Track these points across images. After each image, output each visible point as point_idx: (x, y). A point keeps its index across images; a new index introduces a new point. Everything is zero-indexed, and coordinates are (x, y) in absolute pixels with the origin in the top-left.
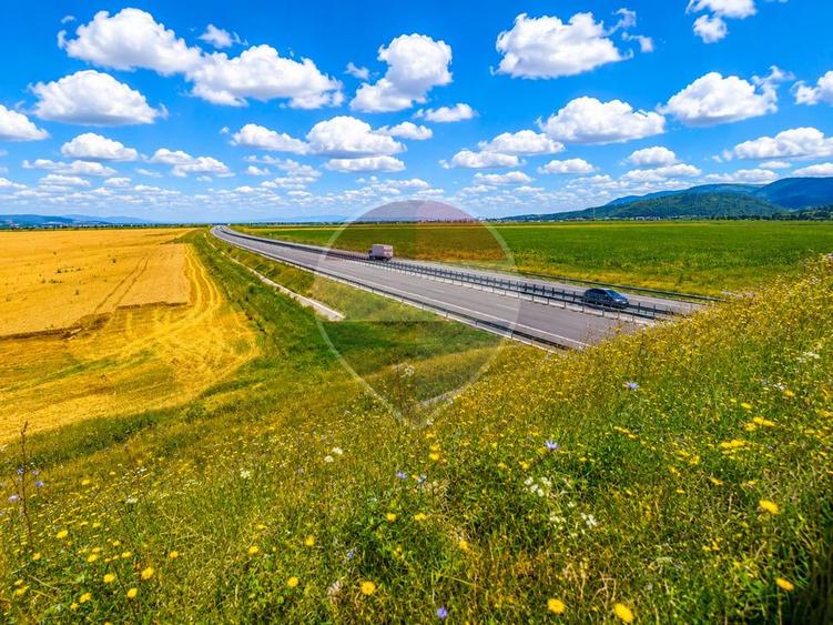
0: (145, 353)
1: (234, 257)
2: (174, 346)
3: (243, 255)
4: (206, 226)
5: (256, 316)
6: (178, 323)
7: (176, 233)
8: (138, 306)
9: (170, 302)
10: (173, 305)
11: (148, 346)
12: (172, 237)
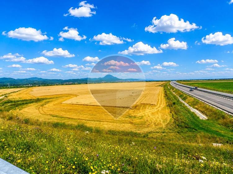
0: (142, 117)
1: (174, 92)
2: (149, 116)
3: (177, 91)
4: (169, 81)
5: (172, 112)
6: (151, 110)
7: (160, 83)
8: (144, 104)
9: (151, 104)
10: (152, 105)
11: (143, 115)
12: (158, 85)
